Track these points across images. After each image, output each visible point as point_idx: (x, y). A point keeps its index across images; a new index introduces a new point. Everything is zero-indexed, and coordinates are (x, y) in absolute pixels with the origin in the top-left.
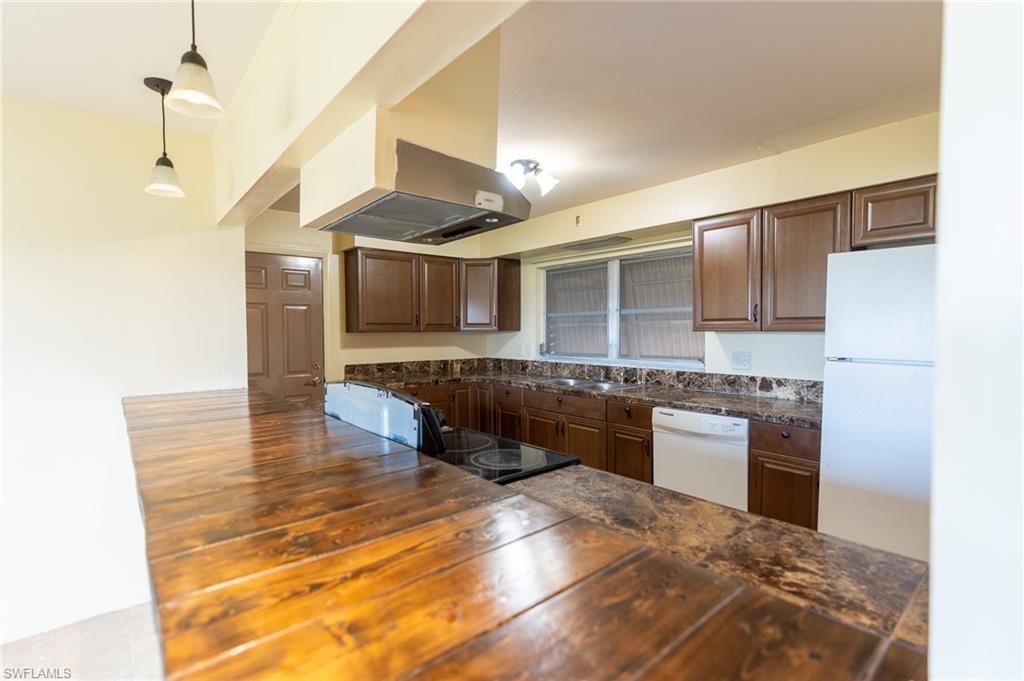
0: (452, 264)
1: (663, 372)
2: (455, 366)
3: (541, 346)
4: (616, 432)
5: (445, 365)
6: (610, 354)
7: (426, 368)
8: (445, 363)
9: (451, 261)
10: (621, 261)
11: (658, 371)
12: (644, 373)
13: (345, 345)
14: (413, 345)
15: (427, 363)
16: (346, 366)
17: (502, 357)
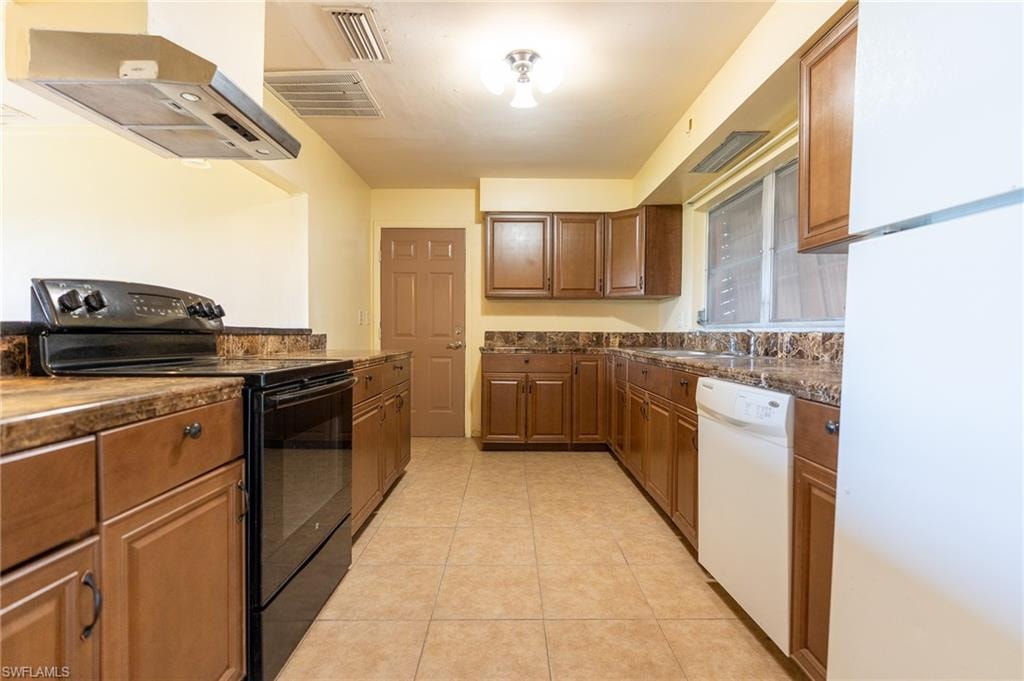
0: (594, 222)
1: (806, 335)
2: (611, 340)
3: (700, 313)
4: (679, 417)
5: (598, 339)
6: (761, 319)
7: (574, 340)
8: (599, 336)
9: (592, 217)
10: (778, 172)
11: (800, 334)
12: (787, 339)
13: (486, 312)
14: (558, 314)
15: (576, 335)
16: (486, 333)
17: (668, 331)
